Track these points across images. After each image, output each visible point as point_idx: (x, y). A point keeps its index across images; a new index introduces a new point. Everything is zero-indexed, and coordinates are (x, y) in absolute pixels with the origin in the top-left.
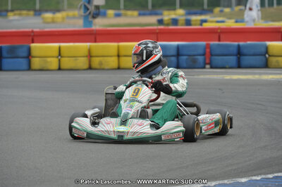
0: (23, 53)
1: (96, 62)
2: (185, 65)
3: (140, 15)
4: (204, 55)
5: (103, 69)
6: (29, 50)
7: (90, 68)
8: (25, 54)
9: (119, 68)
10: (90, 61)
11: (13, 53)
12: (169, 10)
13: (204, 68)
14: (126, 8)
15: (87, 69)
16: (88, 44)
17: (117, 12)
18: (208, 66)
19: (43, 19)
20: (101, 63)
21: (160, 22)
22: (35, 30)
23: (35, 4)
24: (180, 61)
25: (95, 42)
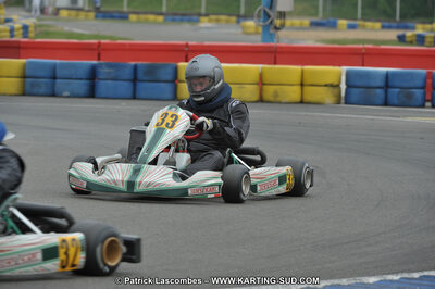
0: (167, 74)
1: (269, 91)
2: (396, 102)
3: (383, 27)
4: (423, 88)
5: (280, 103)
6: (176, 70)
7: (261, 100)
8: (169, 77)
9: (302, 102)
10: (261, 91)
11: (152, 74)
12: (424, 23)
13: (423, 106)
14: (365, 18)
15: (256, 102)
16: (260, 66)
17: (352, 22)
18: (428, 104)
19: (243, 28)
20: (276, 94)
21: (401, 39)
22: (190, 43)
23: (239, 7)
24: (389, 95)
25: (275, 63)
